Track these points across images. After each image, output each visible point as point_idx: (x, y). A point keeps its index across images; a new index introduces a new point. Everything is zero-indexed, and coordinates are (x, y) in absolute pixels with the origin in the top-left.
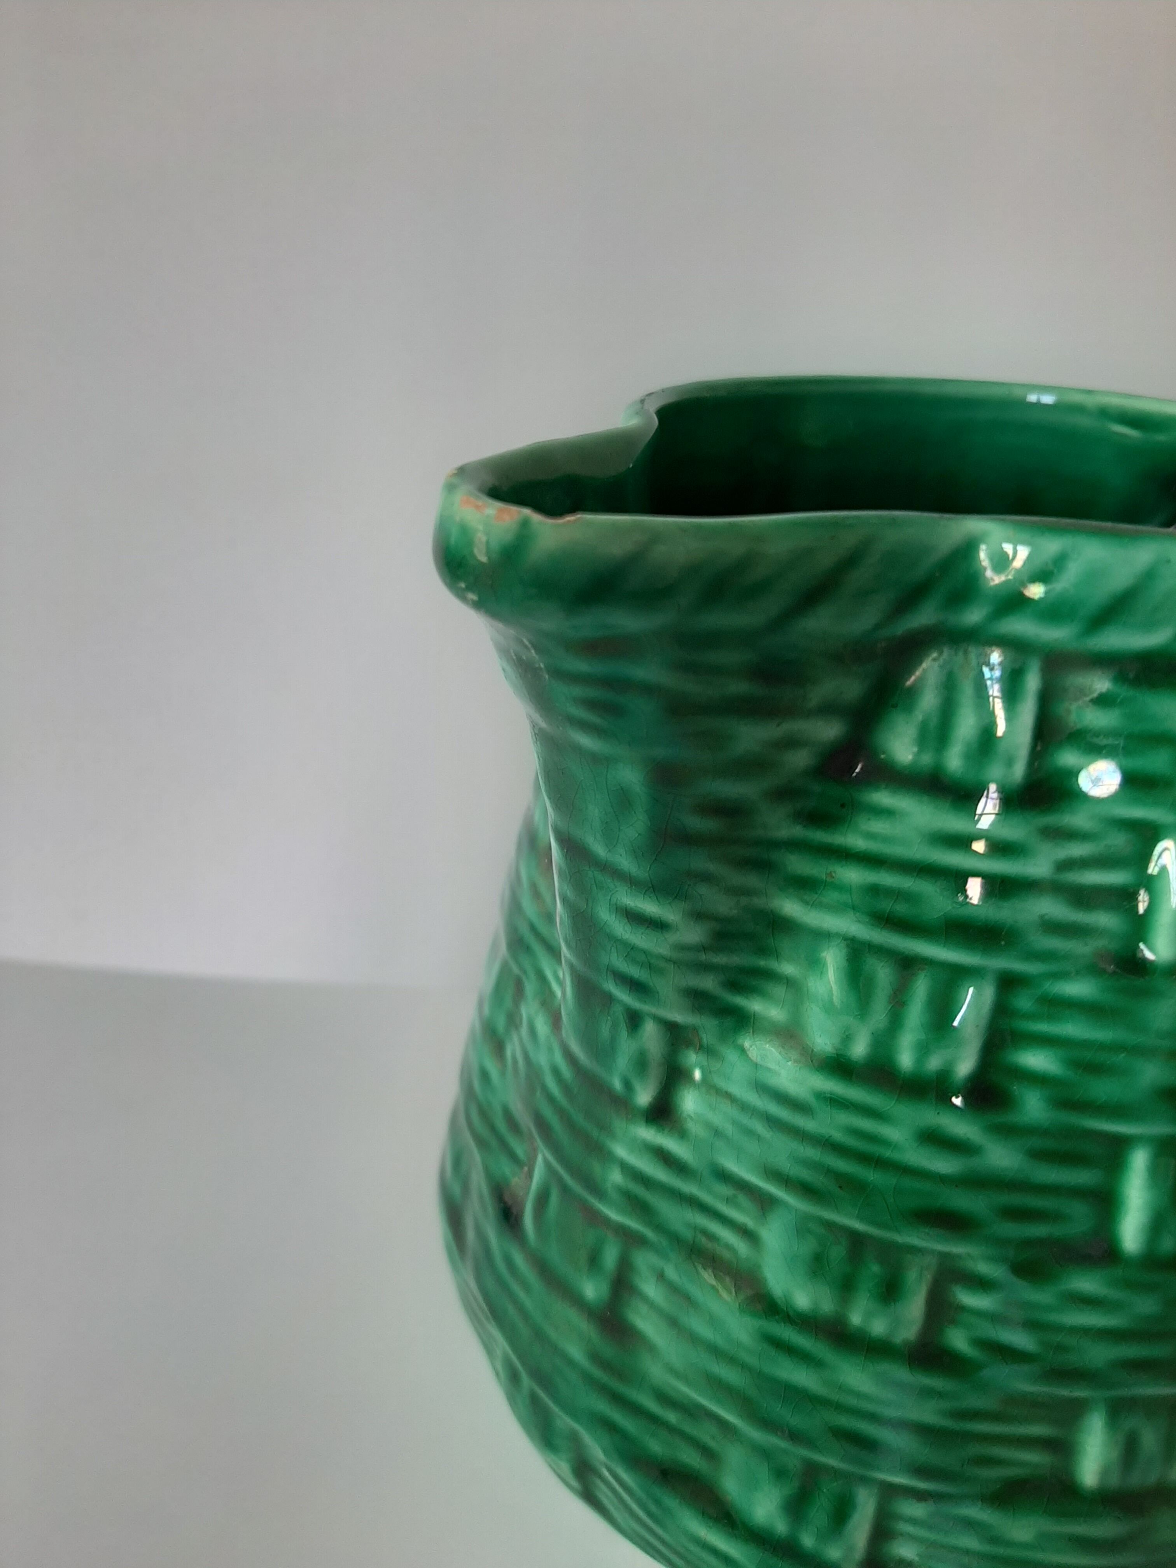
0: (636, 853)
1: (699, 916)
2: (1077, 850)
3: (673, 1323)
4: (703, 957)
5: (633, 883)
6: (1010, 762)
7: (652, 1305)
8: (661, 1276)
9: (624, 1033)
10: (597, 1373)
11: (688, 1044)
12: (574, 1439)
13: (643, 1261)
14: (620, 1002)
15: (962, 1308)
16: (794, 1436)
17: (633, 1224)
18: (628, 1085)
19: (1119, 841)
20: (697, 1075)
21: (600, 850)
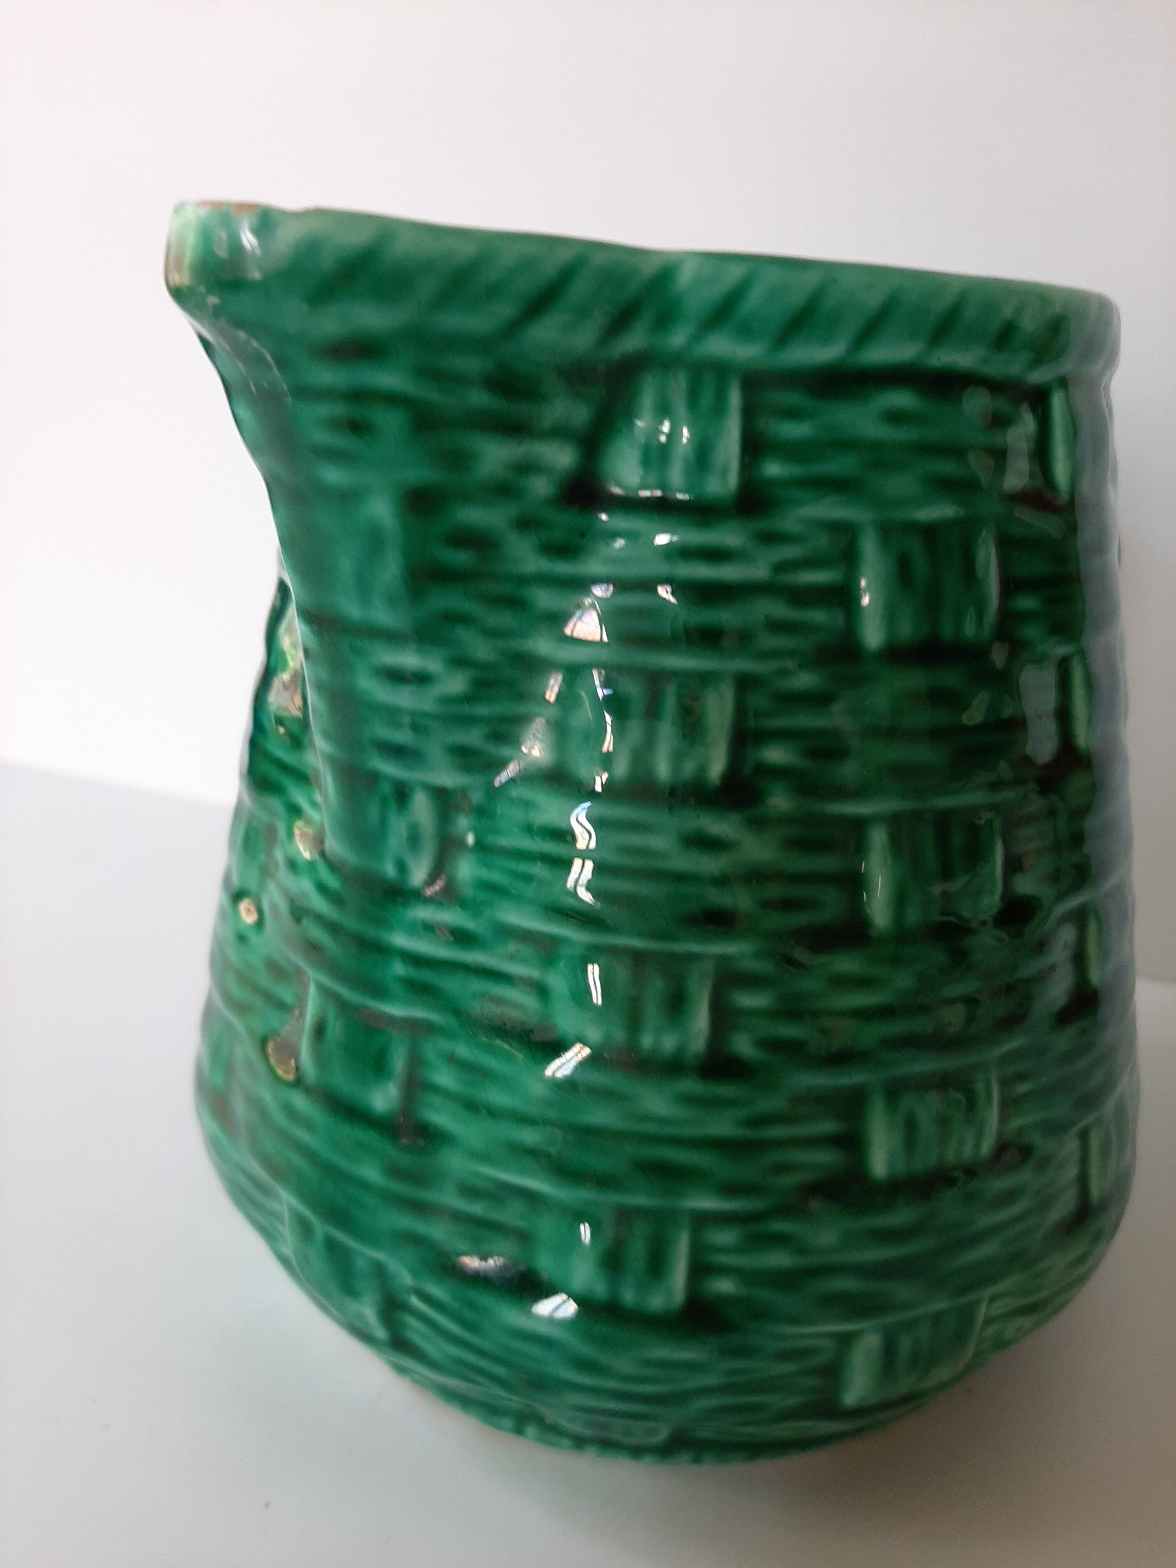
0: (392, 602)
1: (460, 662)
2: (790, 552)
3: (472, 1106)
4: (466, 709)
5: (391, 637)
6: (724, 474)
7: (447, 1094)
8: (452, 1059)
9: (393, 808)
10: (397, 1187)
11: (458, 809)
12: (380, 1272)
13: (432, 1049)
14: (386, 777)
15: (741, 1012)
16: (603, 1182)
17: (419, 1013)
18: (402, 867)
19: (822, 542)
20: (470, 839)
21: (353, 610)
